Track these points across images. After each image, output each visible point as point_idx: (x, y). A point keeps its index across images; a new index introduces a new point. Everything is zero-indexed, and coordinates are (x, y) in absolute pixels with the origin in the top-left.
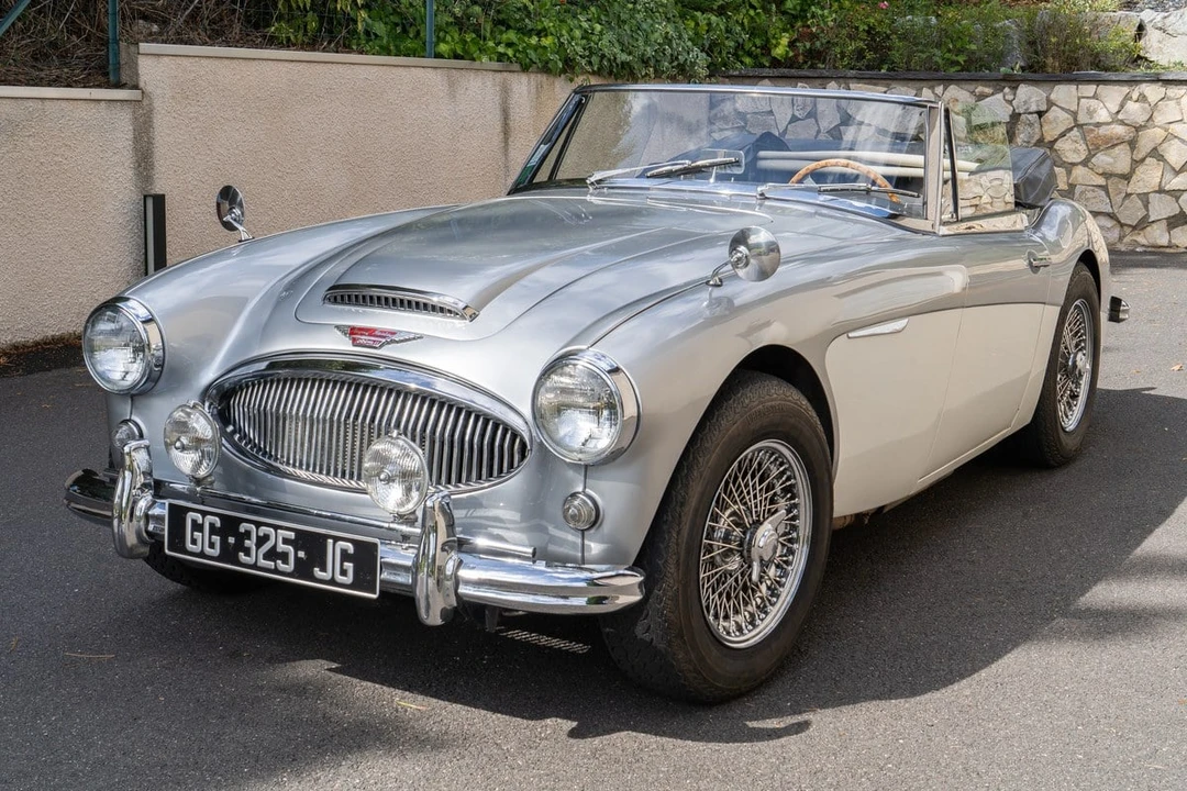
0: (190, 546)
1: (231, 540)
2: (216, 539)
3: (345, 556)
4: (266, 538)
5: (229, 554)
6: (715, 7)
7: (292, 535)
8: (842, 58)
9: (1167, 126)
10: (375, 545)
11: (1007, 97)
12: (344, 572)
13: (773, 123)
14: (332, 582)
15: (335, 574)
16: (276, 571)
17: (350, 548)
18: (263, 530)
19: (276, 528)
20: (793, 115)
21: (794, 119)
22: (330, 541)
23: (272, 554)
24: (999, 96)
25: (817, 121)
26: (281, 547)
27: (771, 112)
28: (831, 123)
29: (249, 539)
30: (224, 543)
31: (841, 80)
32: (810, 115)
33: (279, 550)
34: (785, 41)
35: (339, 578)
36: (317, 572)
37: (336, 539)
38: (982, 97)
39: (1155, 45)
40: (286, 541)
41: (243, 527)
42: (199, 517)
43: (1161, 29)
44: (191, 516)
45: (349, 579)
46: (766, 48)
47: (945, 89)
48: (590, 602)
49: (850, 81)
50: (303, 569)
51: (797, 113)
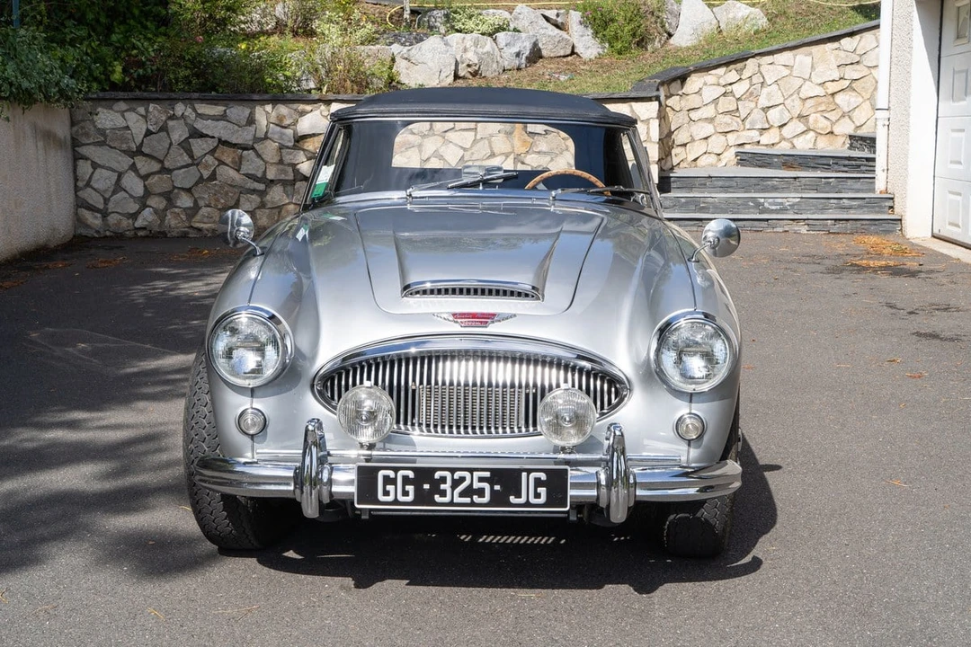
0: (381, 497)
1: (426, 486)
2: (410, 488)
3: (538, 483)
4: (462, 479)
5: (422, 497)
6: (68, 40)
7: (487, 474)
8: (177, 83)
9: (443, 134)
10: (566, 470)
11: (323, 113)
12: (537, 495)
13: (130, 137)
14: (528, 504)
15: (531, 498)
16: (473, 504)
17: (543, 476)
18: (457, 475)
19: (471, 471)
20: (148, 130)
21: (148, 133)
22: (524, 474)
23: (469, 492)
24: (318, 112)
25: (168, 134)
26: (476, 485)
27: (127, 128)
28: (180, 136)
29: (445, 483)
30: (418, 491)
31: (187, 101)
32: (161, 129)
33: (474, 487)
34: (119, 69)
35: (533, 500)
36: (512, 499)
37: (529, 471)
38: (303, 113)
39: (404, 71)
40: (481, 480)
41: (437, 475)
42: (391, 474)
43: (406, 59)
44: (381, 473)
45: (542, 500)
46: (107, 73)
47: (273, 108)
48: (701, 491)
49: (194, 102)
50: (497, 499)
51: (151, 128)
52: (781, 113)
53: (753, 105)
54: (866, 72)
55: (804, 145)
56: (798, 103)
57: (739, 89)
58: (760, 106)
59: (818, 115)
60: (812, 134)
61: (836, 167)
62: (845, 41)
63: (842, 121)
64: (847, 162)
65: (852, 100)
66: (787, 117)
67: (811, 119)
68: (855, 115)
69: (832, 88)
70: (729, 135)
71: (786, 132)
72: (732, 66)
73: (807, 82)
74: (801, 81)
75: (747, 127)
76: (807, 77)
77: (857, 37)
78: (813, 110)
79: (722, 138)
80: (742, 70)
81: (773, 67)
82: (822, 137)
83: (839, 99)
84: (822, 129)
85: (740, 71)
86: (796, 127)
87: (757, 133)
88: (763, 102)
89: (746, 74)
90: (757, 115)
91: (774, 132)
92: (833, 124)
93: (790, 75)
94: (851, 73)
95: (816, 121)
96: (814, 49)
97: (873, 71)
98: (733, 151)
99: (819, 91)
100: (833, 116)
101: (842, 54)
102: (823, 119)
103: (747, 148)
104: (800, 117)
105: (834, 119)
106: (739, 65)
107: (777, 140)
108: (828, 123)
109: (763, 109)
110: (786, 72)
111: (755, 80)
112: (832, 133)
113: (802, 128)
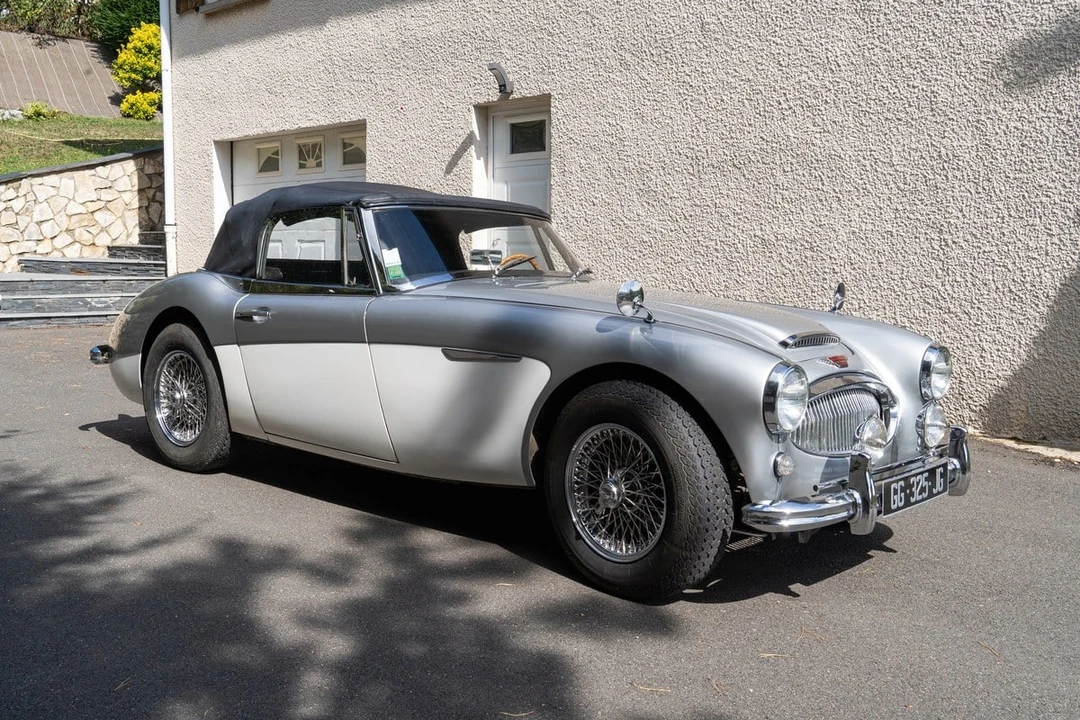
52: (53, 227)
53: (28, 219)
54: (117, 195)
55: (72, 254)
56: (65, 218)
57: (17, 205)
58: (35, 220)
59: (82, 229)
60: (77, 245)
61: (126, 271)
62: (99, 169)
63: (101, 234)
64: (136, 268)
65: (108, 217)
66: (57, 230)
67: (77, 232)
68: (111, 230)
69: (92, 207)
70: (11, 245)
71: (58, 243)
72: (10, 185)
73: (72, 202)
74: (66, 201)
75: (26, 238)
76: (71, 197)
77: (109, 166)
78: (77, 225)
79: (6, 248)
80: (18, 188)
81: (43, 187)
82: (87, 248)
83: (97, 216)
84: (86, 241)
85: (17, 189)
86: (65, 239)
87: (34, 243)
88: (37, 217)
89: (22, 192)
90: (33, 228)
91: (47, 242)
92: (94, 237)
93: (58, 195)
94: (106, 196)
95: (81, 234)
96: (77, 174)
97: (123, 195)
98: (16, 259)
99: (82, 209)
100: (94, 230)
101: (98, 180)
102: (88, 234)
103: (27, 257)
104: (68, 230)
105: (95, 233)
106: (16, 184)
107: (50, 250)
108: (91, 236)
109: (37, 223)
110: (54, 192)
111: (29, 197)
112: (94, 244)
113: (70, 240)
